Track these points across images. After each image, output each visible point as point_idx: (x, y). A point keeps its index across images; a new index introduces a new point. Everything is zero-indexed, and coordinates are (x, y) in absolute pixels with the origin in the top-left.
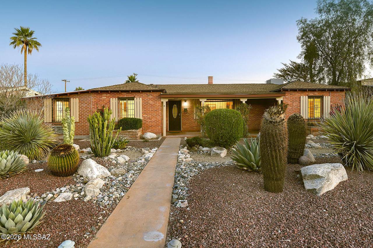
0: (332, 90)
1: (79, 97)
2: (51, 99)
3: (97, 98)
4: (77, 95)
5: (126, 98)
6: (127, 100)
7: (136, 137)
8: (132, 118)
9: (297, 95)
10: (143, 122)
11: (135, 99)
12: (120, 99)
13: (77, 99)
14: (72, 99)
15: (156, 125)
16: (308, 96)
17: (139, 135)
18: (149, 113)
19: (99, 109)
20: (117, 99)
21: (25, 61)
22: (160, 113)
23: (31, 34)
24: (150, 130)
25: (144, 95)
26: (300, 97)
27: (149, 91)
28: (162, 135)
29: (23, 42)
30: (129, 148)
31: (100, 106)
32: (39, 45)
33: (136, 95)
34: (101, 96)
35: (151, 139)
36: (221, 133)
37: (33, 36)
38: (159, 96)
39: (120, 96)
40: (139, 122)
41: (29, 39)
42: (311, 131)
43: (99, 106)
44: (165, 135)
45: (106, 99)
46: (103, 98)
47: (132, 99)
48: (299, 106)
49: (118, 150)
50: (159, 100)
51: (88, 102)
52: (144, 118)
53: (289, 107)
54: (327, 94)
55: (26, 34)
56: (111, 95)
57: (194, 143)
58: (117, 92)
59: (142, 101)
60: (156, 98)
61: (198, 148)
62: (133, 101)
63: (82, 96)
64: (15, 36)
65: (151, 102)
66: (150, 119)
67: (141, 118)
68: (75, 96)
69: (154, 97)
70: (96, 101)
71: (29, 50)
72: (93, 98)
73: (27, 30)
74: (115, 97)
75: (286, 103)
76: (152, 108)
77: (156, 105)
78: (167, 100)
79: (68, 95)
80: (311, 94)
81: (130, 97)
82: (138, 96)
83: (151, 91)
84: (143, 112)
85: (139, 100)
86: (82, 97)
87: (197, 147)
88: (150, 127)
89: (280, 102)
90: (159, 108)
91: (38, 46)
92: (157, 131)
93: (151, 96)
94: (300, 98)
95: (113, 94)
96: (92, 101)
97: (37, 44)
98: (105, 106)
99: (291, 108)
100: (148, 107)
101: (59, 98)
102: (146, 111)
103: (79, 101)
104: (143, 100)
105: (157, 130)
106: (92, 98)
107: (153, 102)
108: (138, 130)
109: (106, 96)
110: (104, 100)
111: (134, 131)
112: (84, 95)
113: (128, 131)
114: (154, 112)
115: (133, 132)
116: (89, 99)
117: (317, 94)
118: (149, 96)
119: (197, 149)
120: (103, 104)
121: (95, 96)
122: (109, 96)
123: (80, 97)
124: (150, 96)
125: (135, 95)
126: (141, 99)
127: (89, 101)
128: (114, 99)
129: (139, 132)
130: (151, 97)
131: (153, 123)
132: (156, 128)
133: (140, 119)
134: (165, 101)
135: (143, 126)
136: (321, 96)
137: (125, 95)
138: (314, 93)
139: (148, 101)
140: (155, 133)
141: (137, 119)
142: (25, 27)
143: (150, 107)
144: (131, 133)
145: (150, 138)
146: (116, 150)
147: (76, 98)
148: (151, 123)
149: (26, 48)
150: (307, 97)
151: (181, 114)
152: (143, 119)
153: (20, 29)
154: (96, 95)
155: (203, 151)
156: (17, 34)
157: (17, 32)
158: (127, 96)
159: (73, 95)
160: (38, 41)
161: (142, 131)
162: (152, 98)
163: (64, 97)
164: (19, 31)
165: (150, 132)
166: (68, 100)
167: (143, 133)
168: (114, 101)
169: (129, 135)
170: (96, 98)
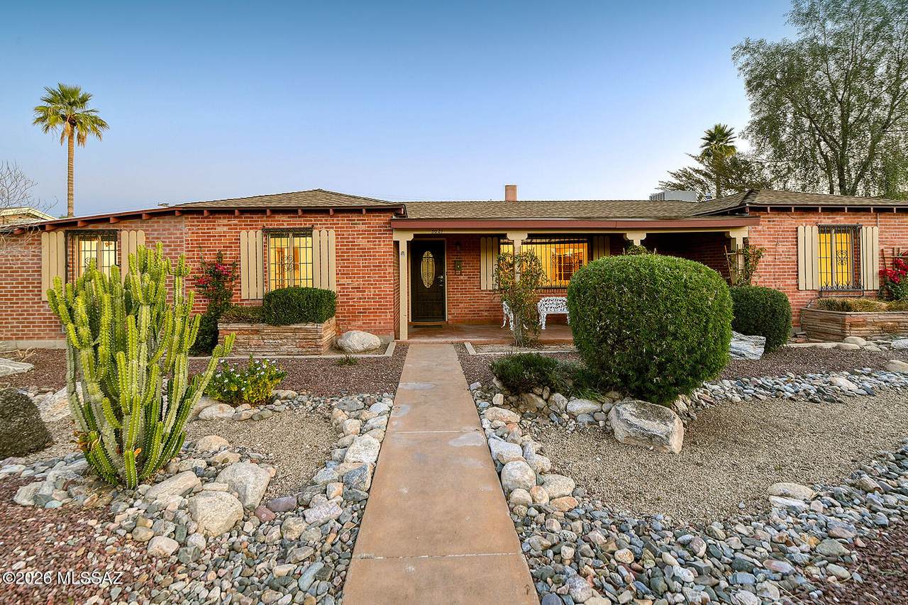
0: (881, 210)
1: (147, 226)
2: (61, 234)
3: (201, 229)
4: (139, 220)
5: (288, 230)
6: (291, 235)
7: (318, 346)
8: (307, 288)
9: (788, 222)
10: (339, 300)
11: (315, 232)
12: (268, 232)
13: (141, 233)
14: (124, 234)
15: (378, 309)
16: (819, 227)
17: (325, 339)
18: (357, 274)
19: (204, 263)
20: (260, 232)
21: (70, 159)
22: (389, 273)
23: (84, 100)
24: (360, 323)
25: (342, 220)
26: (797, 228)
27: (357, 211)
28: (397, 337)
29: (64, 118)
30: (286, 398)
31: (210, 254)
32: (102, 124)
33: (319, 221)
34: (214, 225)
35: (365, 351)
36: (661, 353)
37: (90, 105)
38: (387, 223)
39: (271, 225)
40: (325, 300)
41: (78, 111)
42: (844, 325)
43: (206, 254)
44: (404, 336)
45: (228, 232)
46: (219, 229)
47: (307, 232)
48: (793, 255)
49: (241, 408)
50: (386, 238)
51: (174, 242)
52: (343, 288)
53: (766, 258)
54: (870, 221)
55: (72, 100)
56: (244, 221)
57: (530, 379)
58: (260, 211)
59: (337, 238)
60: (376, 231)
61: (546, 400)
62: (309, 239)
63: (156, 225)
64: (45, 104)
65: (362, 242)
66: (361, 292)
67: (334, 288)
68: (133, 225)
69: (372, 227)
70: (196, 240)
71: (79, 137)
72: (189, 229)
73: (74, 92)
74: (253, 228)
75: (758, 245)
76: (366, 259)
77: (377, 252)
78: (410, 237)
79: (112, 220)
80: (827, 221)
81: (300, 228)
82: (324, 224)
83: (364, 211)
84: (340, 270)
85: (325, 237)
86: (156, 228)
87: (541, 396)
88: (361, 313)
89: (740, 243)
90: (388, 259)
91: (99, 128)
92: (382, 324)
93: (361, 224)
94: (797, 231)
95: (249, 217)
96: (186, 240)
97: (98, 123)
98: (226, 254)
99: (770, 258)
100: (352, 256)
101: (87, 232)
102: (349, 267)
103: (147, 238)
104: (339, 235)
105: (380, 323)
106: (185, 229)
107: (368, 241)
108: (324, 325)
109: (227, 225)
110: (220, 236)
111: (309, 326)
112: (161, 221)
113: (291, 328)
114: (371, 270)
115: (307, 330)
116: (175, 234)
117: (841, 220)
118: (356, 224)
119: (544, 403)
120: (217, 247)
121: (193, 225)
122: (236, 225)
123: (150, 226)
124: (359, 224)
125: (315, 221)
126: (332, 232)
127: (177, 238)
128: (252, 232)
129: (326, 331)
130: (364, 227)
131: (368, 302)
132: (378, 316)
133: (329, 292)
134: (404, 239)
135: (339, 310)
136: (854, 227)
137: (284, 222)
138: (835, 218)
139: (354, 238)
140: (375, 331)
141: (320, 291)
142: (70, 84)
143: (361, 256)
144: (301, 335)
145: (360, 348)
146: (234, 411)
147: (137, 231)
148: (364, 302)
149: (73, 131)
150: (815, 228)
151: (444, 277)
152: (340, 292)
153: (56, 88)
154: (198, 221)
155: (573, 416)
156: (49, 101)
157: (51, 96)
158: (291, 224)
159: (127, 223)
160: (100, 116)
161: (337, 325)
162: (365, 231)
163: (101, 227)
164: (54, 94)
165: (360, 328)
166: (112, 236)
167: (339, 333)
168: (250, 239)
169: (294, 340)
170: (199, 229)
